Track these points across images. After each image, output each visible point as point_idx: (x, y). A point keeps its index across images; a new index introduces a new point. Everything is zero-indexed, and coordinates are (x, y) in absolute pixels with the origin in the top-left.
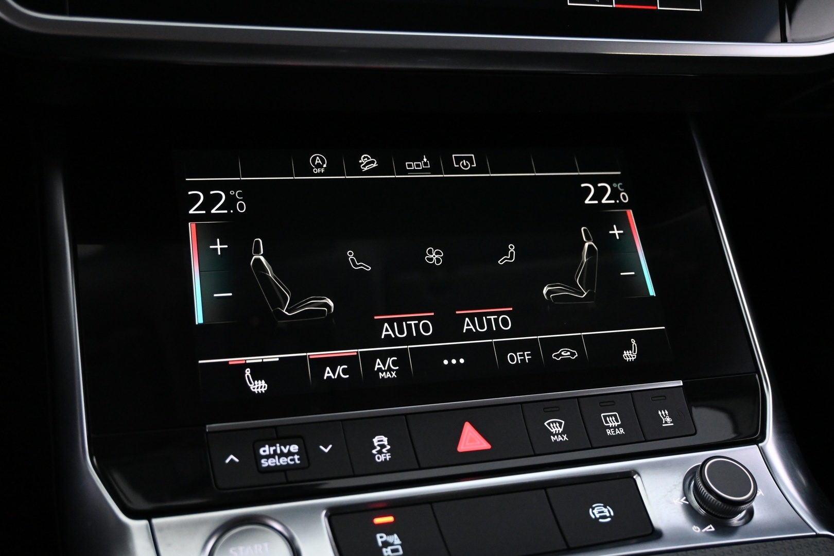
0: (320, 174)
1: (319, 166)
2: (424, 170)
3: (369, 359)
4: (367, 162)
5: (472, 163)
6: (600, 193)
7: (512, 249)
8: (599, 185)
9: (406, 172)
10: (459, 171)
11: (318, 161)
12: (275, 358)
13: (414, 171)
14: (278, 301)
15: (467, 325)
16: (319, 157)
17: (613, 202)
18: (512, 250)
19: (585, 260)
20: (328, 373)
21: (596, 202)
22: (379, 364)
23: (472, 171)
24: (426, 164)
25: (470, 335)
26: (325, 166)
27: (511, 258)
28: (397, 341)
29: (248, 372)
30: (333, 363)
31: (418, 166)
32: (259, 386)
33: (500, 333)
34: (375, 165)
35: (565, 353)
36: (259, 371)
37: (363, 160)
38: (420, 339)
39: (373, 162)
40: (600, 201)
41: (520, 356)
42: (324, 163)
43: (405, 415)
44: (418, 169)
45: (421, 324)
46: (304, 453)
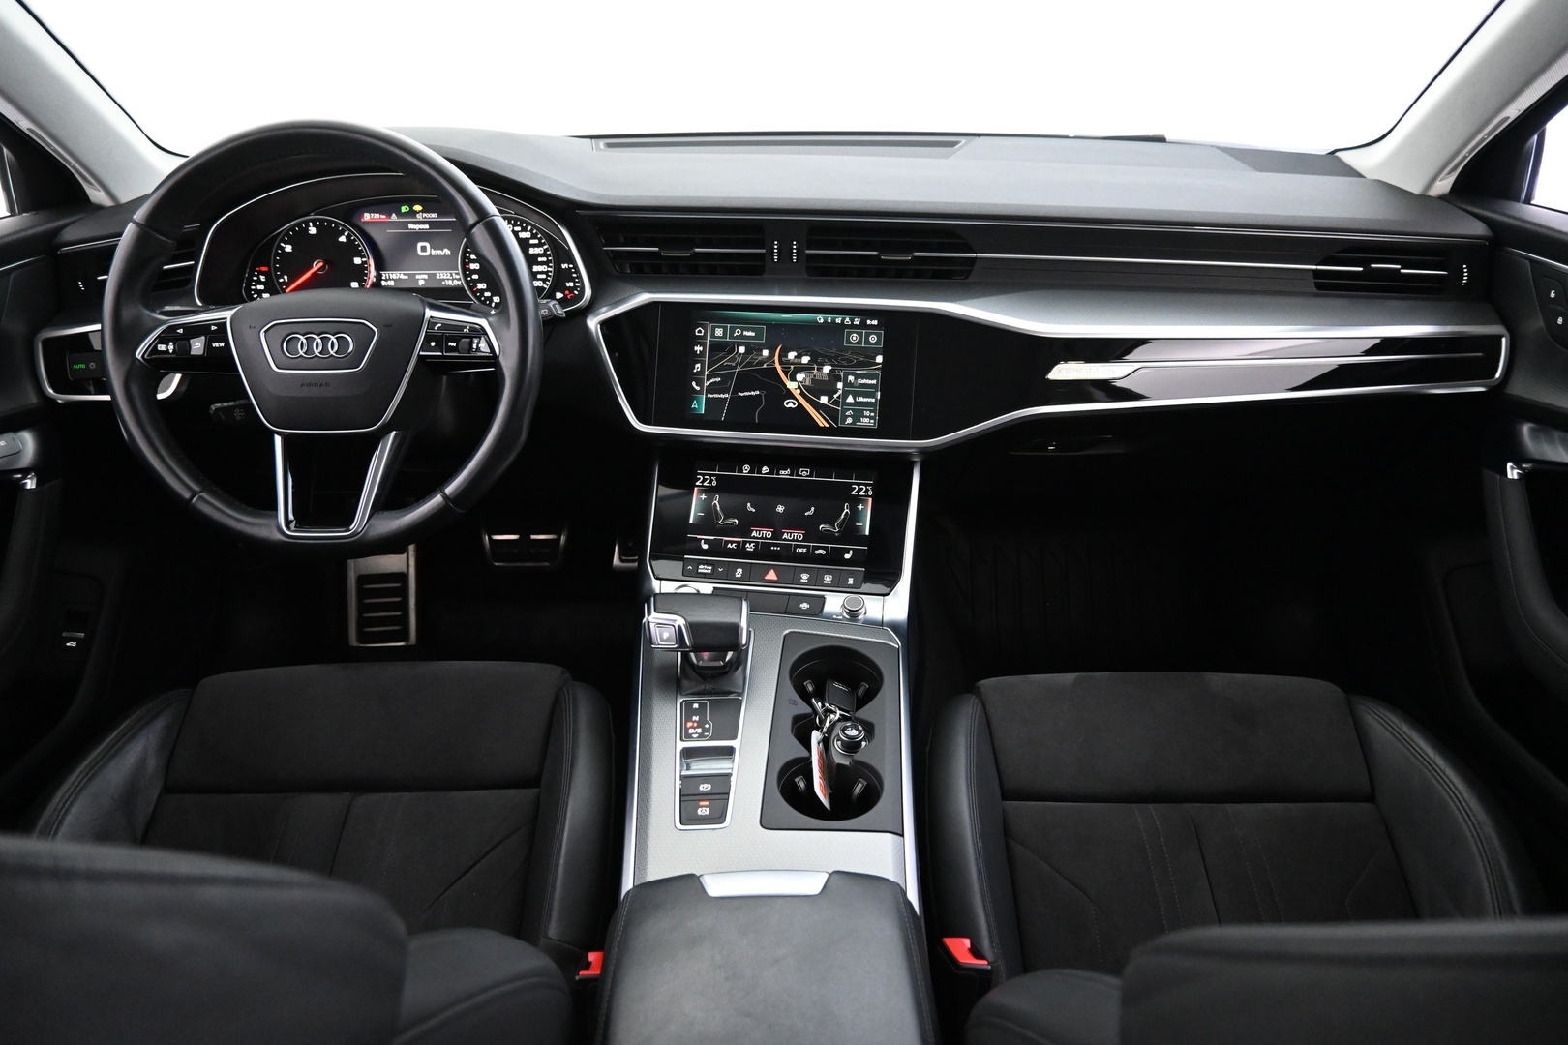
0: (746, 473)
1: (746, 469)
2: (787, 475)
3: (745, 543)
4: (765, 469)
5: (808, 473)
6: (858, 491)
7: (813, 509)
8: (860, 487)
9: (780, 475)
10: (802, 476)
12: (713, 538)
13: (783, 475)
14: (718, 518)
15: (785, 536)
16: (747, 466)
17: (864, 494)
19: (843, 517)
20: (729, 545)
21: (856, 493)
22: (748, 545)
23: (807, 476)
24: (788, 472)
25: (785, 539)
27: (811, 513)
28: (757, 538)
29: (703, 541)
30: (732, 542)
32: (705, 546)
33: (797, 540)
34: (767, 471)
35: (821, 552)
36: (706, 541)
38: (766, 538)
40: (858, 493)
41: (802, 550)
42: (749, 469)
43: (751, 563)
44: (785, 474)
45: (767, 533)
46: (713, 570)
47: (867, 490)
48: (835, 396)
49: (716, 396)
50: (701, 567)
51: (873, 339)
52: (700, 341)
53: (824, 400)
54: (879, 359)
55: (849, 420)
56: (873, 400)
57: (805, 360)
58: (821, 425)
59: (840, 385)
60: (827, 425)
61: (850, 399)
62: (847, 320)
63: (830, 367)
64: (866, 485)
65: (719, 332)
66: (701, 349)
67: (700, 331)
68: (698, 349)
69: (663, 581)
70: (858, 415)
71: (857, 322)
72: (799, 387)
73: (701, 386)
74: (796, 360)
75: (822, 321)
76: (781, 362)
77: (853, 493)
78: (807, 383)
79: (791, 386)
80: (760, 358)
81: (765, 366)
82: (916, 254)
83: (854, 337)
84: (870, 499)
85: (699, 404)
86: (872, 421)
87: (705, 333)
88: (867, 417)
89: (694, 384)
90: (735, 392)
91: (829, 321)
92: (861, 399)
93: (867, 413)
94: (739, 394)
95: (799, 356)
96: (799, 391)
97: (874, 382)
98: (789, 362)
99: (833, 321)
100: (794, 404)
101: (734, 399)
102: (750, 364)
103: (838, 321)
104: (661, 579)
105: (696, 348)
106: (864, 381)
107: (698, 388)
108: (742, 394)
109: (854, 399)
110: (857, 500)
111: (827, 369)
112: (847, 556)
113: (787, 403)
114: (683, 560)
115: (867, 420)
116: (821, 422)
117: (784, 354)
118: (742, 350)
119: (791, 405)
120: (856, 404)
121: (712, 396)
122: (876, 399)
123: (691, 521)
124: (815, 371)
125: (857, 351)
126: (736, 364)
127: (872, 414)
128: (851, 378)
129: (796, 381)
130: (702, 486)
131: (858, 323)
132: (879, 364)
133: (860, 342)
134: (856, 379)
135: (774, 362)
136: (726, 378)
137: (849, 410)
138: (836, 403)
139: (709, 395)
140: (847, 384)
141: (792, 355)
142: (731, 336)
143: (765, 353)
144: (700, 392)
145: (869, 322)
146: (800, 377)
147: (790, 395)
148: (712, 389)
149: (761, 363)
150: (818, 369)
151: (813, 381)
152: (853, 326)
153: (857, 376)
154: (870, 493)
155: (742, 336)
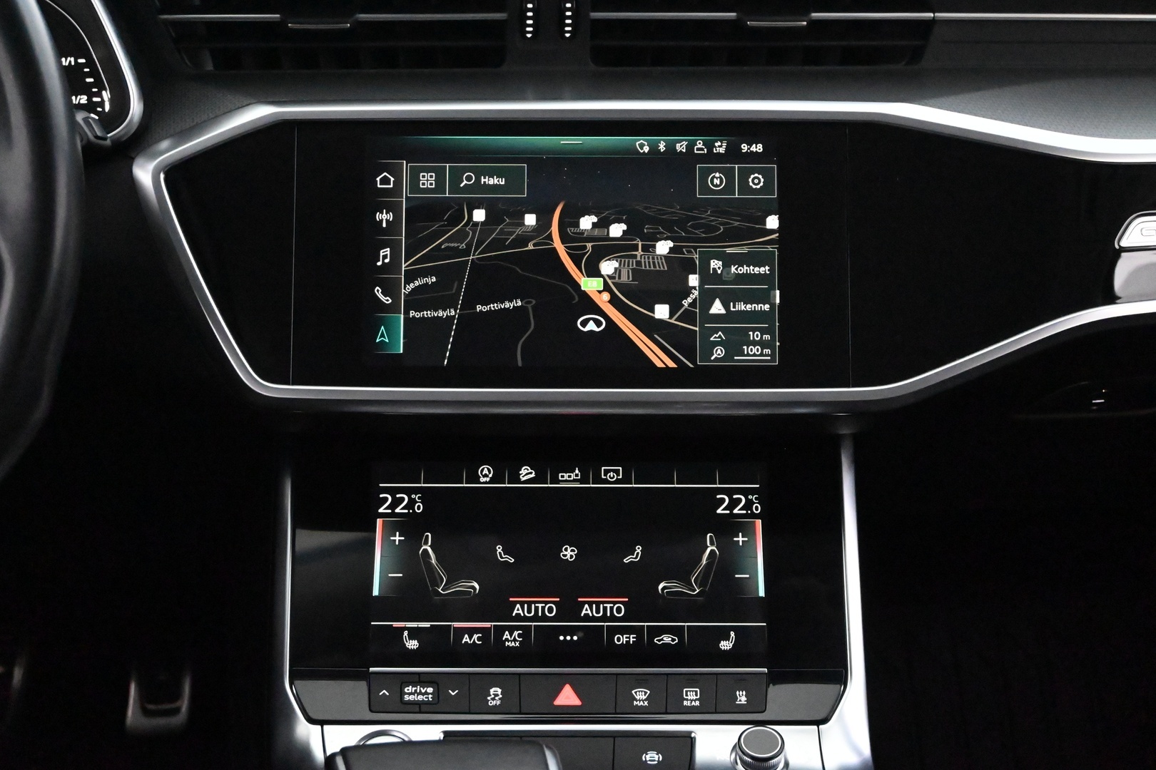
0: (486, 483)
1: (486, 476)
2: (574, 481)
3: (500, 631)
4: (526, 473)
5: (618, 475)
7: (639, 549)
8: (735, 497)
9: (558, 482)
10: (606, 482)
11: (486, 471)
12: (427, 625)
13: (566, 481)
14: (436, 581)
15: (586, 610)
16: (488, 469)
17: (745, 512)
18: (639, 551)
19: (705, 563)
20: (466, 639)
21: (728, 512)
22: (507, 635)
23: (617, 482)
24: (577, 475)
25: (587, 618)
26: (491, 476)
27: (636, 558)
28: (525, 619)
29: (406, 633)
30: (471, 632)
31: (570, 477)
32: (412, 644)
33: (613, 618)
34: (533, 475)
35: (667, 639)
36: (414, 633)
37: (524, 471)
38: (544, 618)
39: (531, 473)
40: (731, 511)
41: (626, 638)
42: (490, 473)
43: (519, 674)
44: (569, 479)
45: (547, 606)
46: (436, 694)
47: (749, 505)
48: (686, 303)
49: (428, 314)
50: (409, 689)
51: (756, 181)
52: (386, 200)
53: (662, 312)
54: (772, 222)
55: (719, 352)
56: (767, 307)
57: (617, 230)
58: (659, 364)
59: (694, 280)
60: (672, 364)
61: (717, 308)
62: (700, 145)
63: (670, 244)
64: (745, 492)
65: (427, 180)
66: (390, 217)
67: (386, 181)
68: (384, 217)
69: (325, 727)
70: (735, 343)
71: (720, 148)
72: (607, 288)
73: (395, 297)
74: (596, 232)
75: (646, 149)
76: (564, 238)
77: (719, 511)
78: (624, 279)
79: (590, 285)
80: (519, 231)
81: (531, 247)
82: (815, 15)
83: (717, 180)
84: (759, 523)
85: (391, 332)
86: (767, 351)
87: (398, 183)
88: (754, 343)
89: (378, 291)
90: (469, 303)
91: (662, 147)
92: (741, 307)
93: (756, 336)
94: (479, 308)
95: (603, 224)
96: (606, 296)
97: (764, 270)
98: (582, 237)
99: (671, 148)
100: (598, 323)
101: (469, 321)
102: (498, 244)
103: (681, 147)
104: (322, 723)
105: (378, 216)
106: (744, 269)
107: (387, 300)
108: (485, 309)
109: (726, 306)
110: (728, 527)
111: (663, 247)
112: (726, 645)
113: (584, 323)
114: (366, 676)
115: (755, 350)
116: (660, 359)
117: (570, 220)
118: (479, 215)
119: (591, 326)
120: (729, 316)
121: (418, 315)
122: (772, 305)
123: (376, 592)
124: (639, 253)
125: (722, 207)
126: (469, 246)
127: (767, 337)
128: (716, 264)
129: (598, 274)
130: (393, 515)
131: (722, 150)
132: (772, 232)
133: (729, 188)
134: (726, 266)
135: (550, 237)
136: (448, 275)
137: (716, 330)
138: (688, 317)
139: (412, 313)
140: (706, 277)
141: (586, 223)
142: (455, 187)
143: (530, 220)
144: (394, 308)
145: (745, 148)
146: (608, 267)
147: (588, 305)
148: (415, 301)
149: (523, 241)
150: (645, 249)
151: (637, 273)
152: (711, 157)
153: (728, 261)
154: (757, 508)
155: (477, 187)
